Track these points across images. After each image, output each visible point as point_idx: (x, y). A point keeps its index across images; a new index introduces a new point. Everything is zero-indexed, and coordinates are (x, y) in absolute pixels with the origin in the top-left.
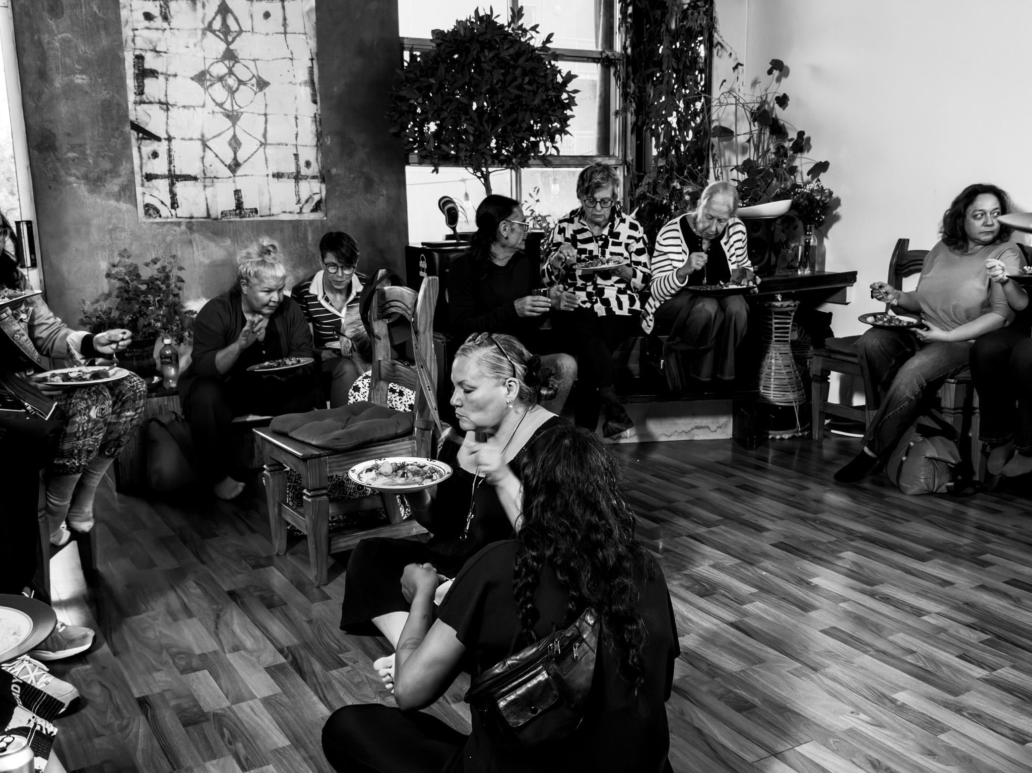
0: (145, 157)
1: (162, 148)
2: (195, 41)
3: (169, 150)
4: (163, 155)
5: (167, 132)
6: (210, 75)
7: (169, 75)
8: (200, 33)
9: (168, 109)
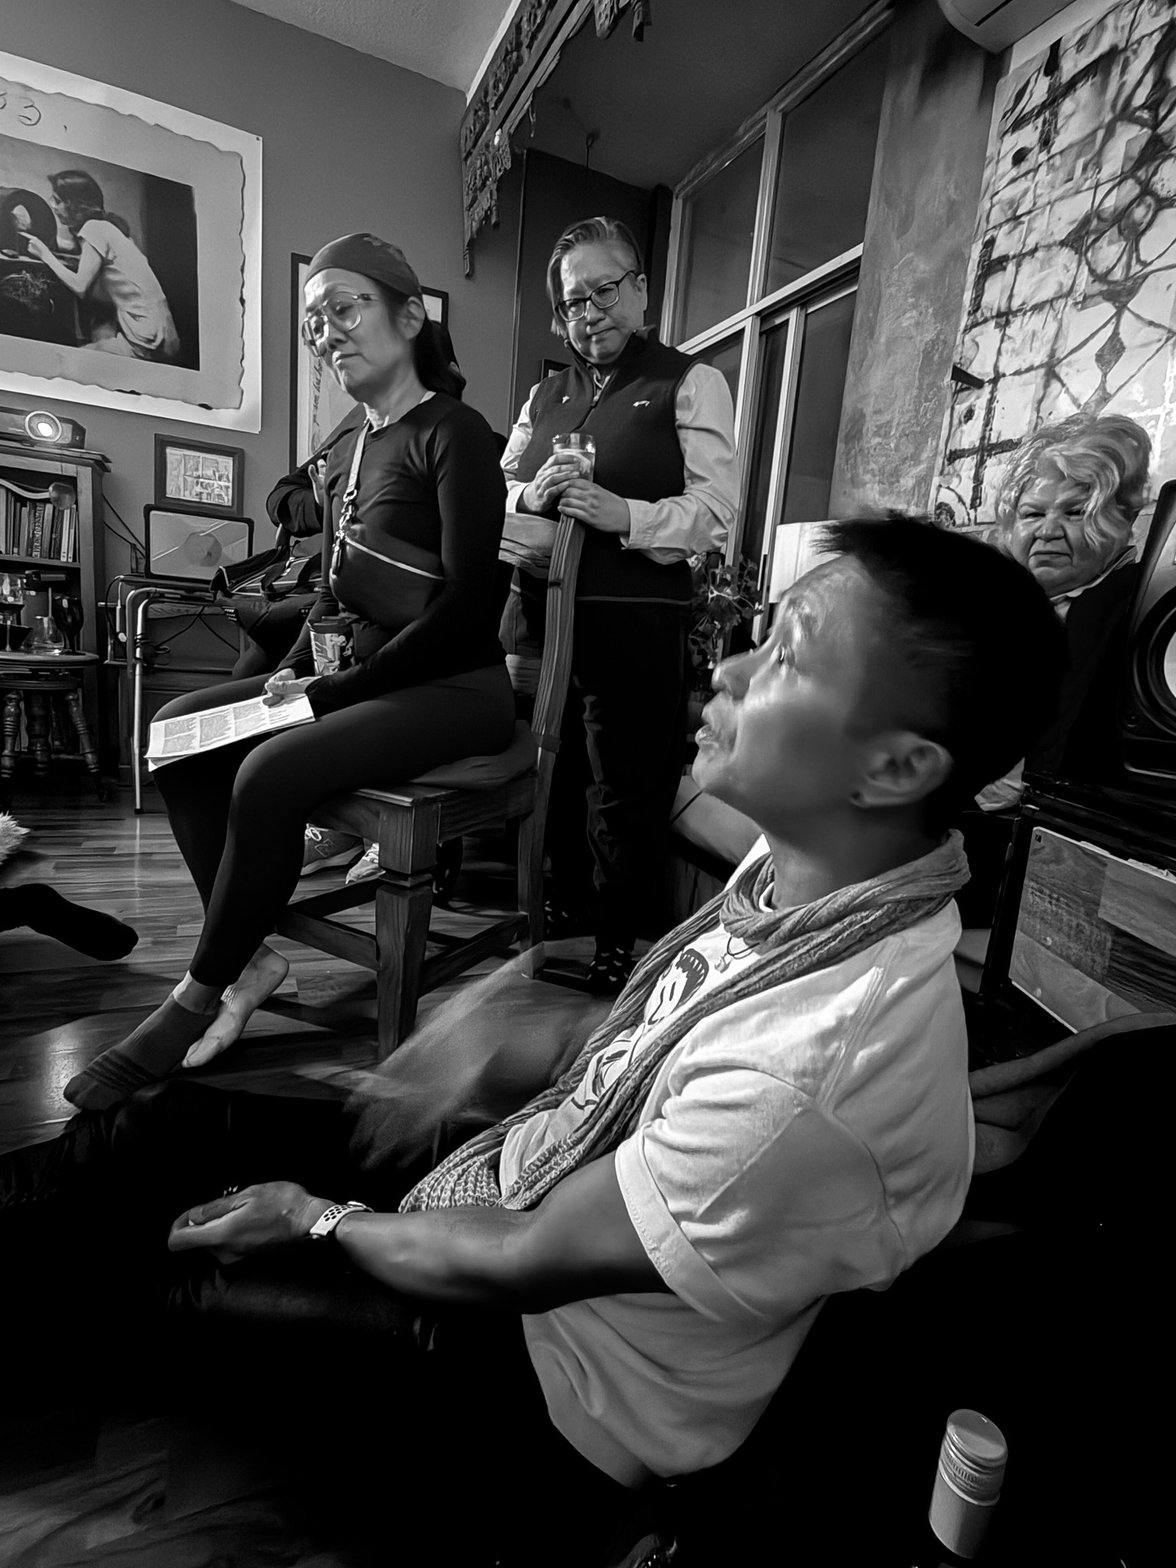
0: (956, 422)
1: (979, 400)
2: (1089, 157)
3: (991, 401)
4: (980, 414)
5: (996, 367)
6: (1100, 219)
7: (1025, 255)
8: (1101, 134)
9: (1008, 323)
